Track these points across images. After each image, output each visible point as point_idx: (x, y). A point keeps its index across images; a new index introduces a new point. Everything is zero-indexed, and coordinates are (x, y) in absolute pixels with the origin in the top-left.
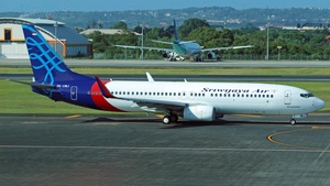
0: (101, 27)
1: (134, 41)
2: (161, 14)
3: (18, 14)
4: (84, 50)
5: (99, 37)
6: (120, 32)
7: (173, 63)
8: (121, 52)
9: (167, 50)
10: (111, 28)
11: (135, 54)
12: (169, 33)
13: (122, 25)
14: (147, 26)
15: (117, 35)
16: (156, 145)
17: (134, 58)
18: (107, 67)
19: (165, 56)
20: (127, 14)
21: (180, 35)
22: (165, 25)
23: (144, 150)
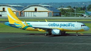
0: (63, 7)
1: (73, 11)
2: (82, 3)
3: (39, 4)
4: (58, 14)
5: (63, 10)
6: (69, 9)
7: (85, 18)
8: (69, 15)
9: (83, 14)
10: (66, 7)
11: (73, 15)
12: (84, 9)
13: (70, 7)
14: (77, 7)
15: (68, 10)
16: (80, 43)
17: (73, 16)
18: (65, 19)
19: (83, 16)
20: (71, 3)
21: (87, 9)
22: (83, 7)
23: (76, 44)
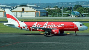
0: (50, 7)
1: (60, 11)
2: (68, 3)
3: (26, 4)
4: (45, 14)
5: (50, 10)
6: (56, 9)
7: (72, 18)
8: (56, 15)
9: (70, 14)
10: (53, 8)
11: (60, 15)
12: (70, 9)
13: (56, 7)
14: (64, 7)
15: (55, 10)
16: (66, 42)
17: (60, 16)
18: (52, 19)
19: (69, 16)
20: (58, 3)
21: (73, 9)
22: (69, 7)
23: (63, 43)
